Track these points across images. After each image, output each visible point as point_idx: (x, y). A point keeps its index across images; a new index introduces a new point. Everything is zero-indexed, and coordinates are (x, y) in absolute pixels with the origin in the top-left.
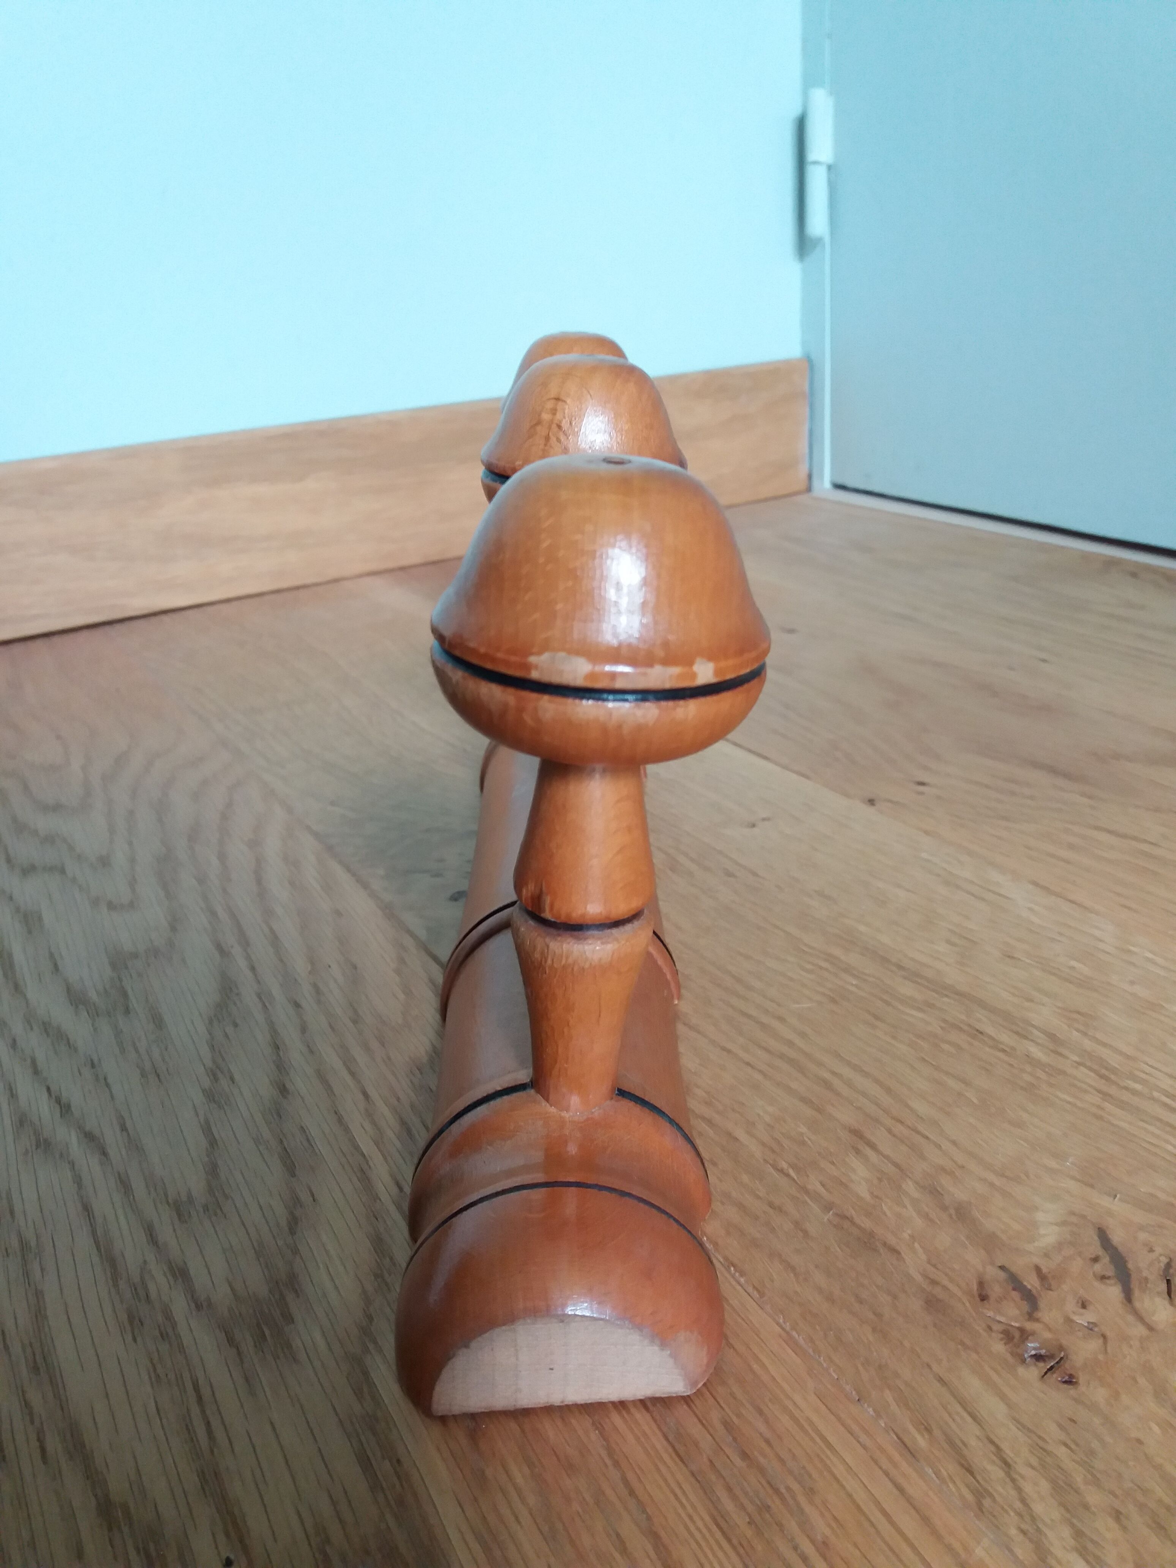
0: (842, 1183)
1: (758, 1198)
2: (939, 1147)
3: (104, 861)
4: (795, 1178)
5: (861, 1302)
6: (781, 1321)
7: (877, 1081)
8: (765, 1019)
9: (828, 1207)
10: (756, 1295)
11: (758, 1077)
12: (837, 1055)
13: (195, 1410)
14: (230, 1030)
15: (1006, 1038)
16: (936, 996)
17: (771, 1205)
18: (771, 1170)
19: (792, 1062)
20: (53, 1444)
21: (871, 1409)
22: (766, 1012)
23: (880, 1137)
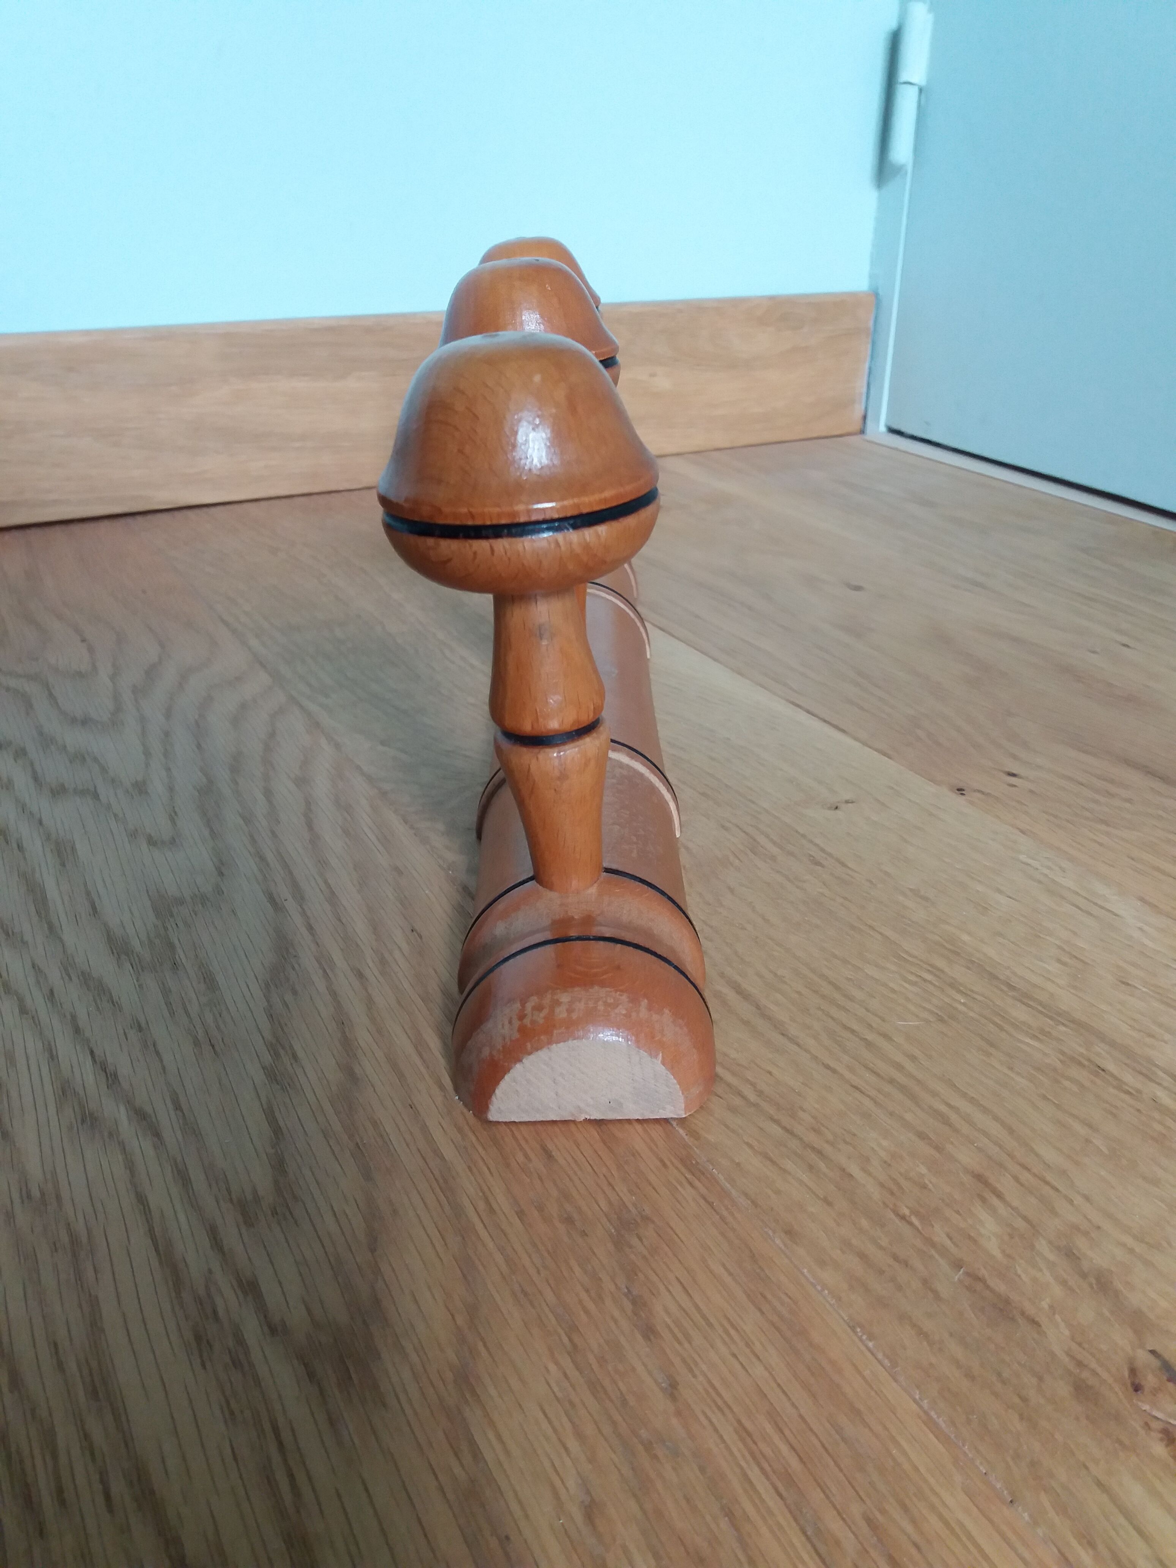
0: (970, 1237)
1: (881, 1248)
2: (1071, 1202)
3: (141, 788)
4: (920, 1228)
5: (1004, 1382)
6: (917, 1397)
7: (996, 1118)
8: (870, 1036)
9: (958, 1265)
10: (887, 1362)
11: (867, 1103)
12: (953, 1086)
13: (276, 1458)
14: (289, 997)
15: (1129, 1078)
16: (1051, 1022)
17: (896, 1258)
18: (892, 1216)
19: (903, 1089)
20: (118, 1487)
21: (1026, 1514)
22: (870, 1027)
23: (1005, 1184)
